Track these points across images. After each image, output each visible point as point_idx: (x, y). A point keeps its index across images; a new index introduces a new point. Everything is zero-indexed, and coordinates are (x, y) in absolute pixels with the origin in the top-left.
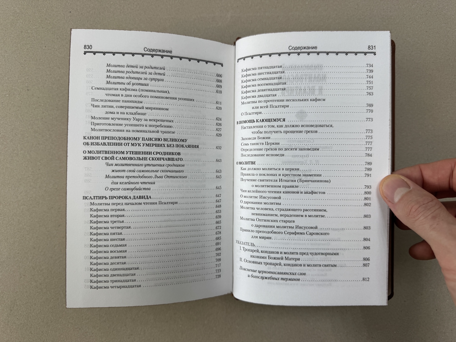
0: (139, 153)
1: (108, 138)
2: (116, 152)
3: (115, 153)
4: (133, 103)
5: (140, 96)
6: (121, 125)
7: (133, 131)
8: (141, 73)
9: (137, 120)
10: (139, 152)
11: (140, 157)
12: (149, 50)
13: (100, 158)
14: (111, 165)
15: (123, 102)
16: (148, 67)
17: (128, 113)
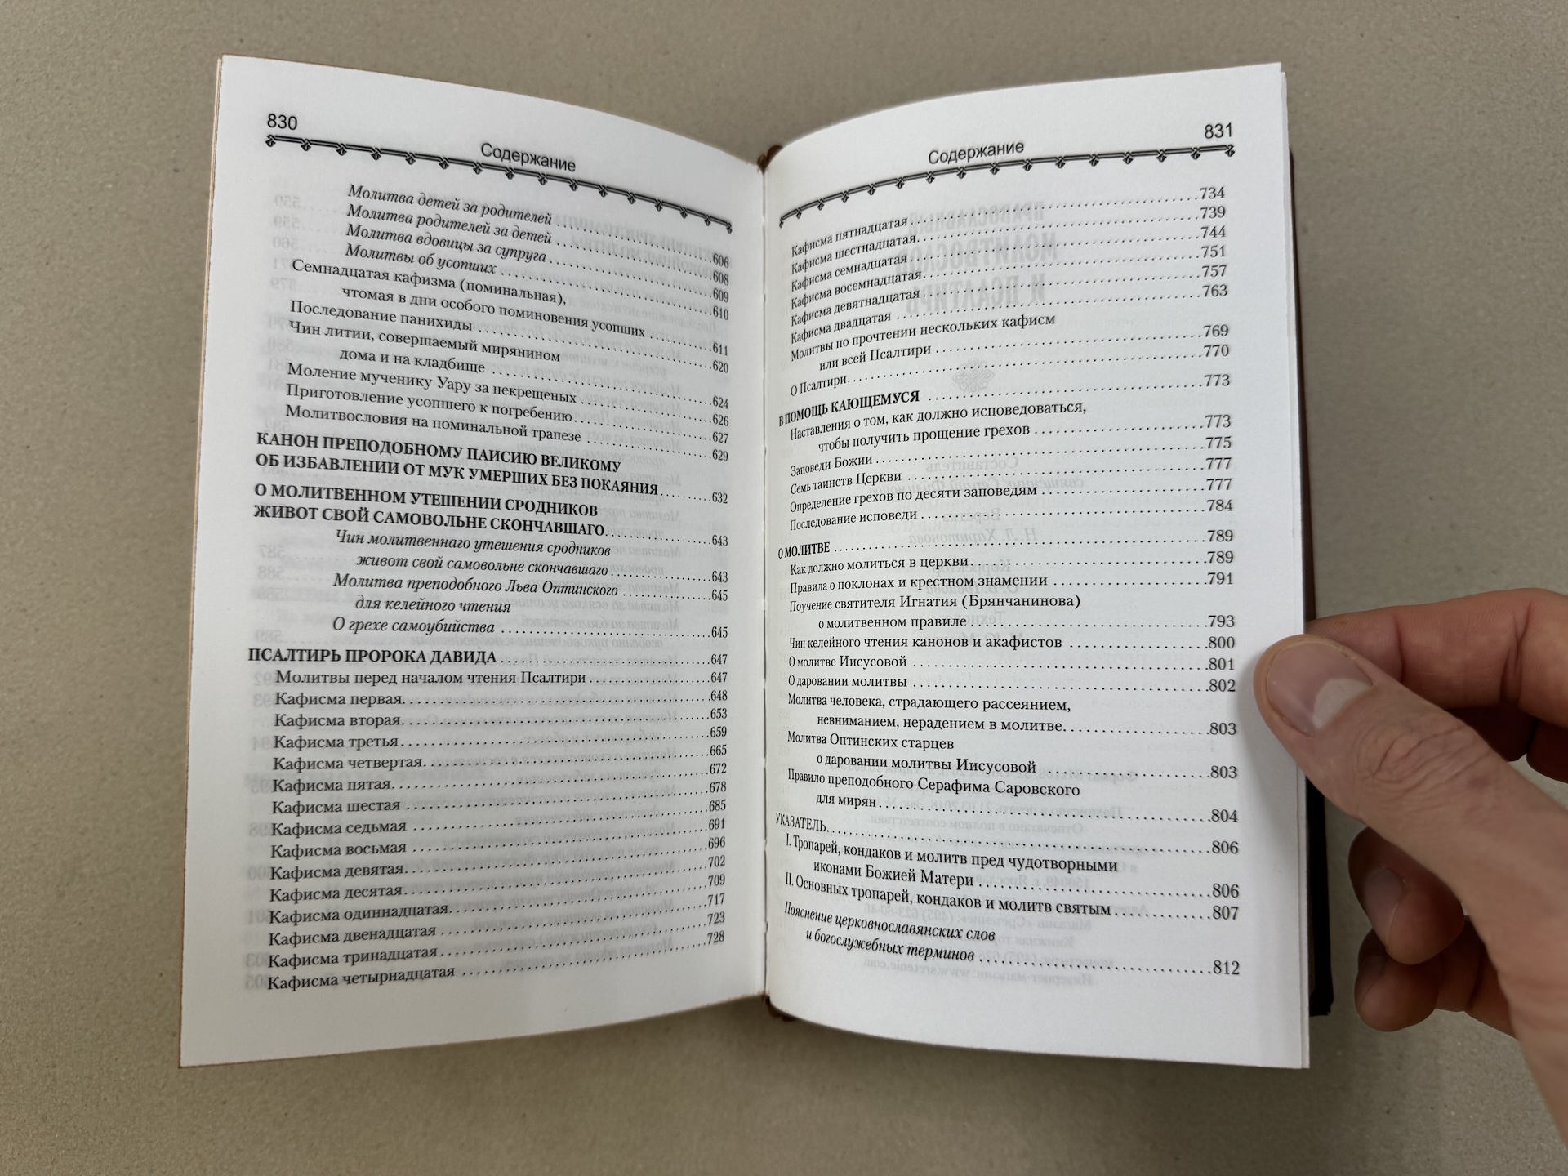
0: (456, 503)
1: (349, 443)
2: (377, 496)
3: (373, 498)
4: (440, 327)
5: (465, 306)
6: (395, 400)
7: (437, 425)
8: (468, 227)
9: (451, 386)
10: (456, 499)
11: (458, 517)
12: (497, 152)
13: (318, 514)
14: (355, 539)
15: (405, 320)
16: (494, 211)
17: (423, 362)
